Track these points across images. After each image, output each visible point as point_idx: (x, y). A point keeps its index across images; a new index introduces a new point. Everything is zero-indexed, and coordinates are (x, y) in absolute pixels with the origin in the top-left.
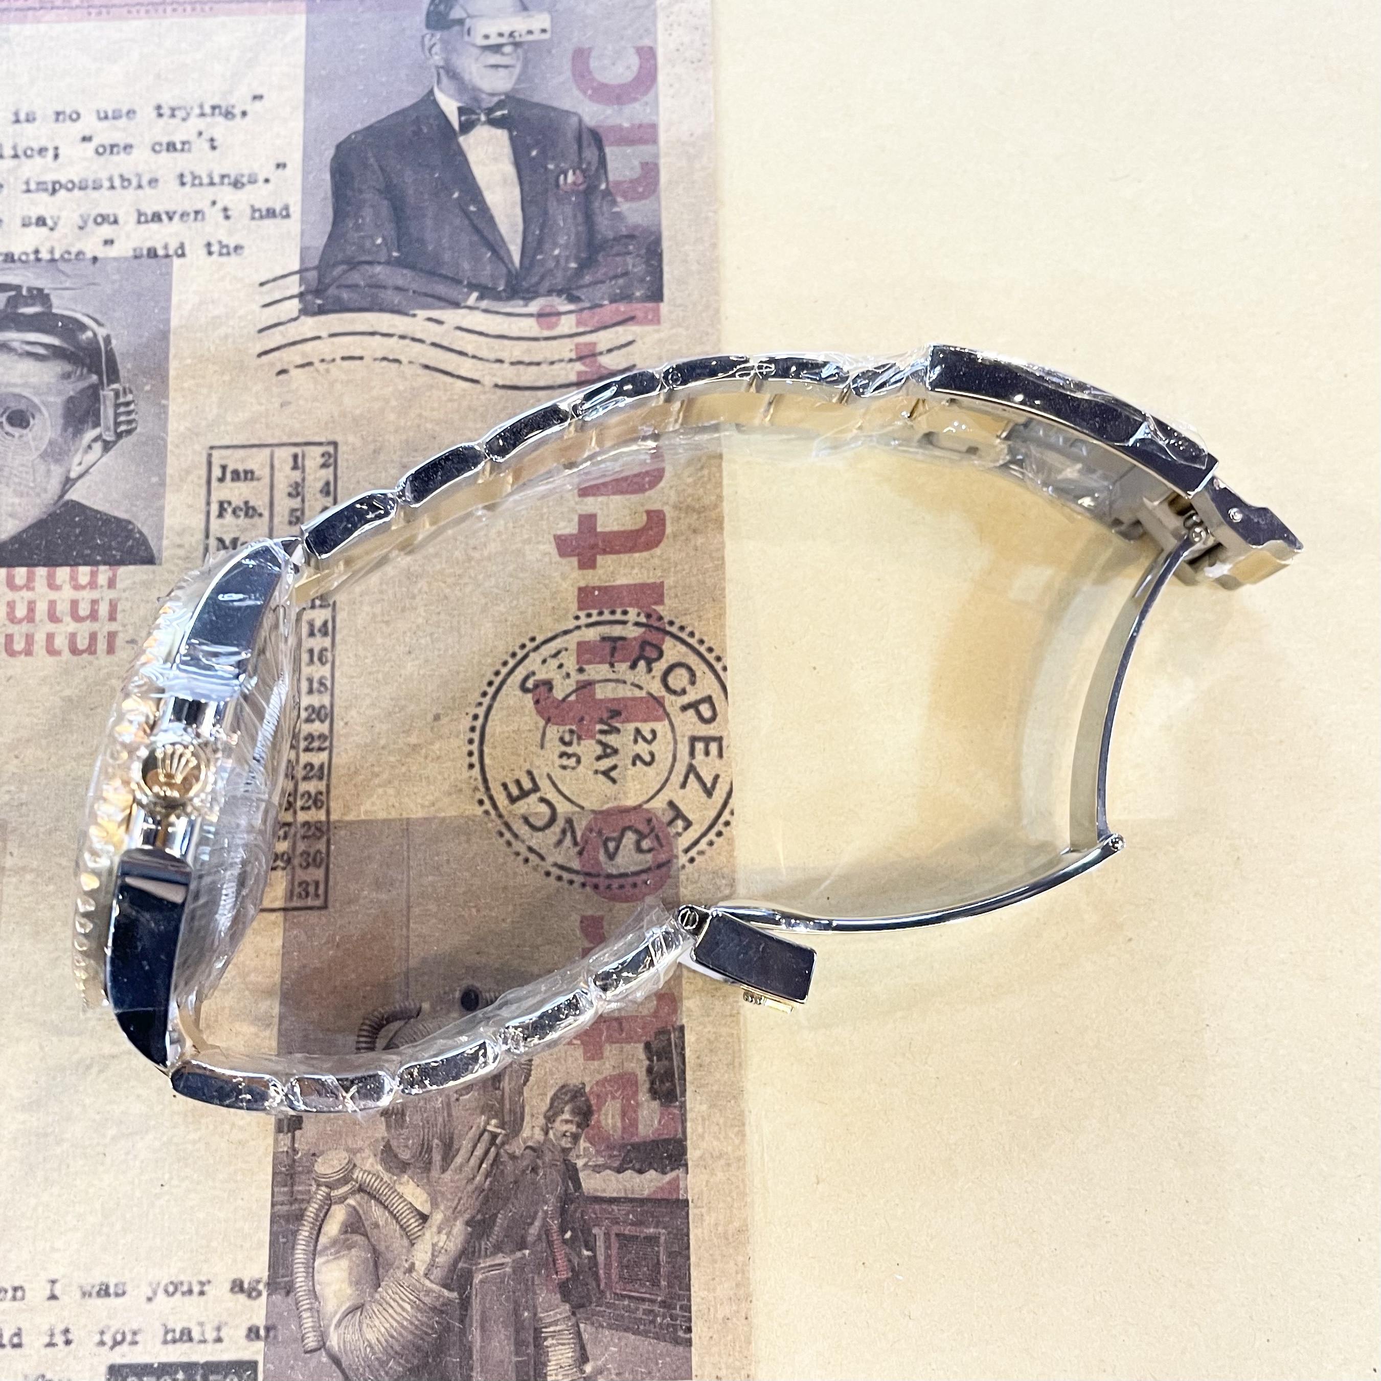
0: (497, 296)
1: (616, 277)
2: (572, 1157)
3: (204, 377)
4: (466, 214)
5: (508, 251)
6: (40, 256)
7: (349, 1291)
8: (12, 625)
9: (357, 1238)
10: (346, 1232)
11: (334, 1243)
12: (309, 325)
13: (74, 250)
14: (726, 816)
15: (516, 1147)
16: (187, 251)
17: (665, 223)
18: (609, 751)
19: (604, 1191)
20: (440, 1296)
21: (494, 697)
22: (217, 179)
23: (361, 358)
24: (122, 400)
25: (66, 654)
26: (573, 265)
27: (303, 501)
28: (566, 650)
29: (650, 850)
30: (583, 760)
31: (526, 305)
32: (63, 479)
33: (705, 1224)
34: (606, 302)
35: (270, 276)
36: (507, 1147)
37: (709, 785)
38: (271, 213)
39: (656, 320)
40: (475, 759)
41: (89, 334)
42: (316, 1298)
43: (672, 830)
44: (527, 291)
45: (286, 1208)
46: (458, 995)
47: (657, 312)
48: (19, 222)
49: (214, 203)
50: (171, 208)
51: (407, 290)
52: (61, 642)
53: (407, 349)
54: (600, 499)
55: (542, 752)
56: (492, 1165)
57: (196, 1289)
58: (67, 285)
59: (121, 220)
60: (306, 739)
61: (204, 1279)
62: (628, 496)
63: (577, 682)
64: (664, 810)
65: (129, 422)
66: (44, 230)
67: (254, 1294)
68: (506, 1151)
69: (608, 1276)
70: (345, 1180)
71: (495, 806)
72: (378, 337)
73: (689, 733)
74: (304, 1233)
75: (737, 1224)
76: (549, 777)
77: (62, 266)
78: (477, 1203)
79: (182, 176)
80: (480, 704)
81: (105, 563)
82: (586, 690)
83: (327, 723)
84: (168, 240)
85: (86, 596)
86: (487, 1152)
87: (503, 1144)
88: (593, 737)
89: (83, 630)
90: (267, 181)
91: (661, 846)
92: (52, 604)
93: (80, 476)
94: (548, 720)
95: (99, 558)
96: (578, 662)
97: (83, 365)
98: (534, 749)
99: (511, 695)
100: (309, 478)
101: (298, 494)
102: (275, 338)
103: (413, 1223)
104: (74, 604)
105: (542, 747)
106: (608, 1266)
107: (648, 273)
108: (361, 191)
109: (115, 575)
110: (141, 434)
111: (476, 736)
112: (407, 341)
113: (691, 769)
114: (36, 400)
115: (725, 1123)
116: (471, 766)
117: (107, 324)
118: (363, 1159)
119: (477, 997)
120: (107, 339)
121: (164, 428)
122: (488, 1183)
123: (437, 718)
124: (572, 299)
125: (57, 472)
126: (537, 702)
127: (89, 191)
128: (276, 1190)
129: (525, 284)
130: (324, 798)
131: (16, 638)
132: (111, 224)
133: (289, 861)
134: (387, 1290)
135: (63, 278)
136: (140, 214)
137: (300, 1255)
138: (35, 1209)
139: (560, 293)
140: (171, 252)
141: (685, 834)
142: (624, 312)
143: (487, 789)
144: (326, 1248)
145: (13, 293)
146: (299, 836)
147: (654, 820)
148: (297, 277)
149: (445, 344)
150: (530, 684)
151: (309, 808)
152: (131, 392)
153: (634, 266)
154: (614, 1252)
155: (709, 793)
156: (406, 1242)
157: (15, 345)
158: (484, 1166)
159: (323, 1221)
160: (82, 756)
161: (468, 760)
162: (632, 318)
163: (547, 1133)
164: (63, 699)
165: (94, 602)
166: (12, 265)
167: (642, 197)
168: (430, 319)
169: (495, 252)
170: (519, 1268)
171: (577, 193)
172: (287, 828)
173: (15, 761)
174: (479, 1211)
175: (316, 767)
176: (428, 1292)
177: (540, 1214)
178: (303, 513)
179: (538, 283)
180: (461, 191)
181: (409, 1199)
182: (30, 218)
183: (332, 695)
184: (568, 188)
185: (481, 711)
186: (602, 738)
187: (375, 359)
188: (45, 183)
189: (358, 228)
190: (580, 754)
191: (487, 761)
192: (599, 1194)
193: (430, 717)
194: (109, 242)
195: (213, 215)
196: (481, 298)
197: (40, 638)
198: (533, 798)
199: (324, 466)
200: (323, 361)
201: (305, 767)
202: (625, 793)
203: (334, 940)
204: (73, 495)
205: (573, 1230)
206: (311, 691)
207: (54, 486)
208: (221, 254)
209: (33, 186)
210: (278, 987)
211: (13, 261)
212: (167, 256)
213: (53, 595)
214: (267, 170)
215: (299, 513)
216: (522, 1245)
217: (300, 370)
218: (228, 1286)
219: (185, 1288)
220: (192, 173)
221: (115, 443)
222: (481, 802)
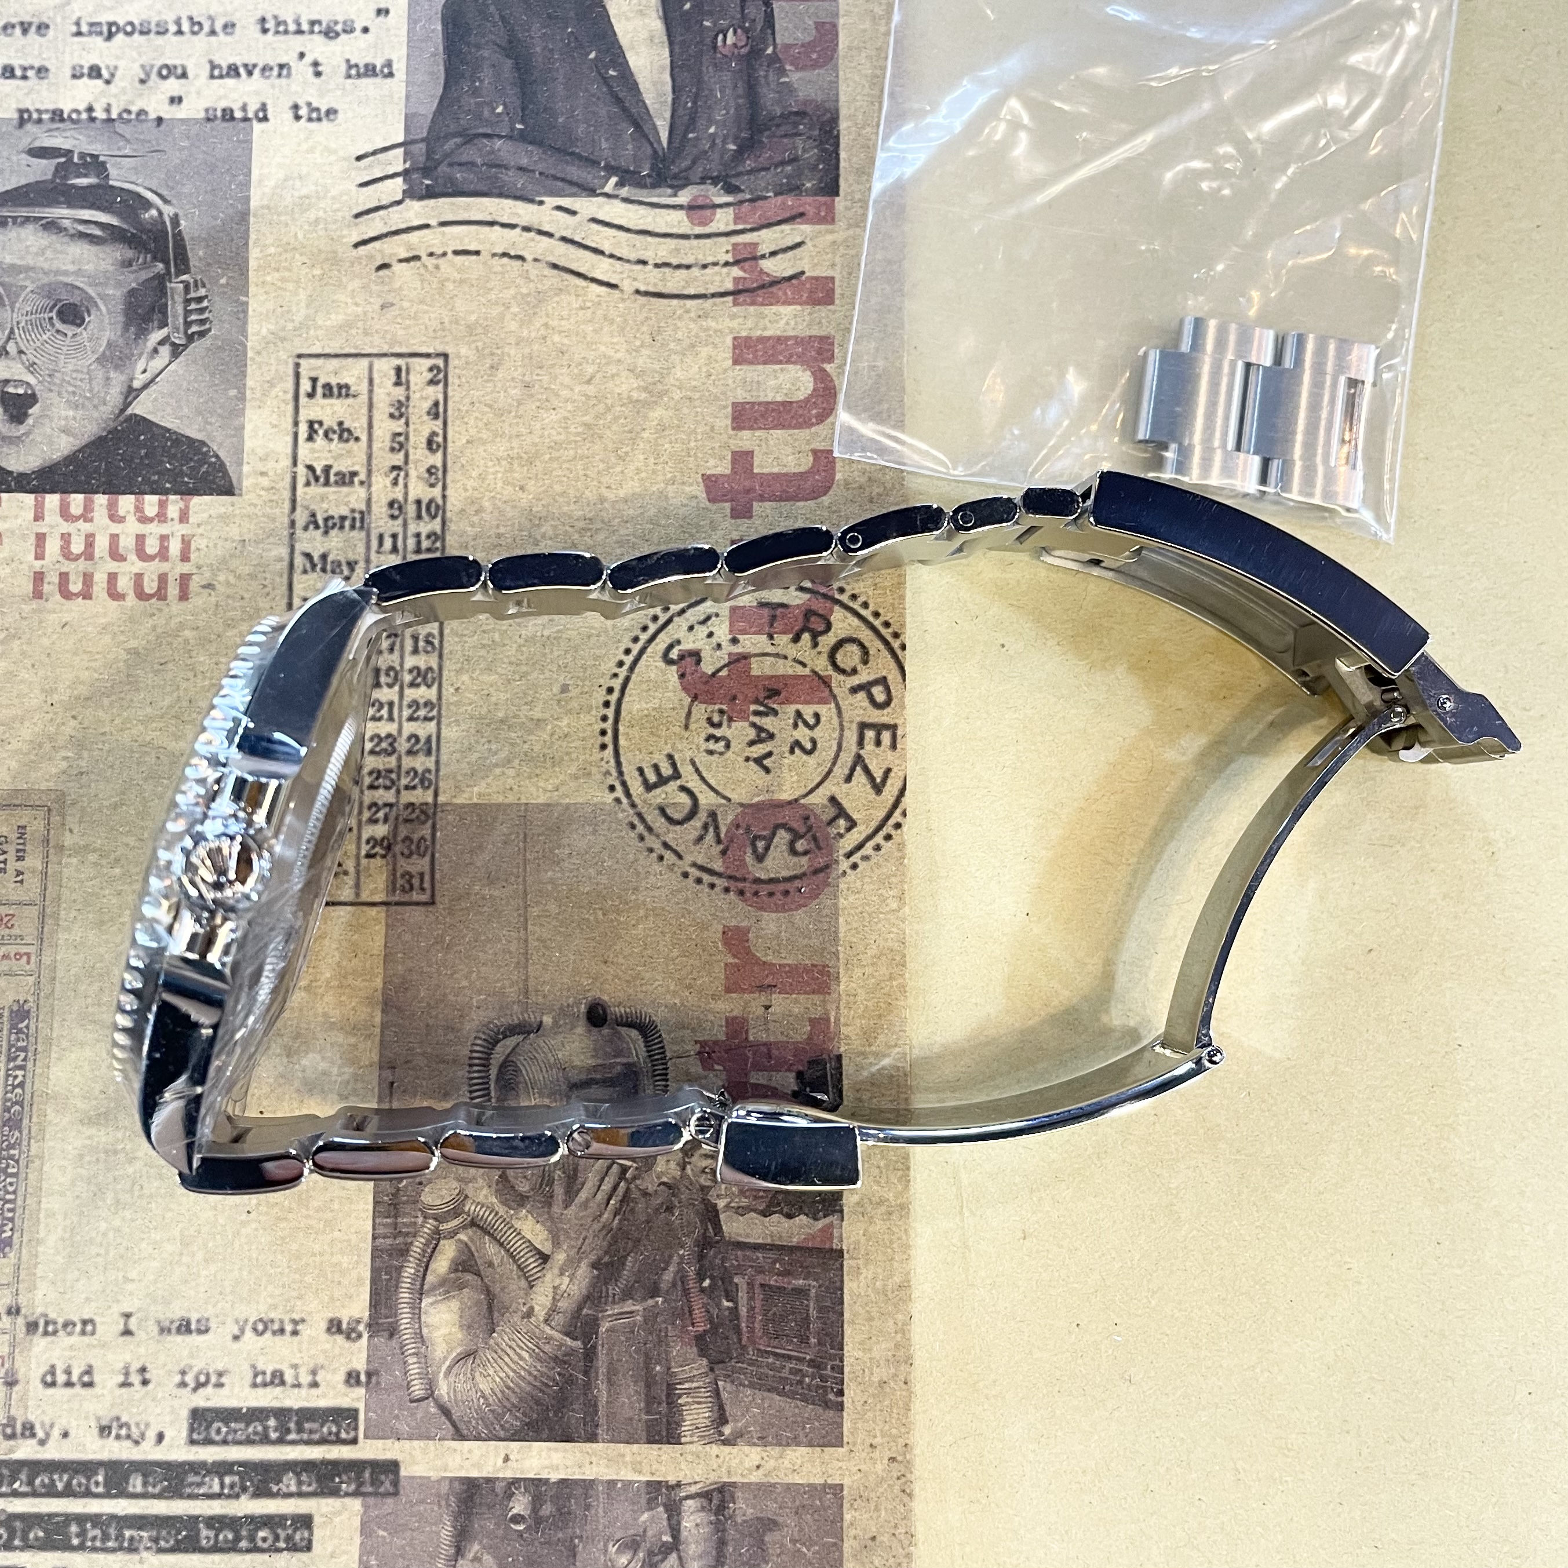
0: (640, 184)
1: (783, 163)
2: (712, 1197)
3: (290, 270)
4: (606, 80)
5: (655, 128)
6: (94, 114)
7: (460, 1336)
8: (67, 562)
9: (469, 1277)
10: (456, 1271)
11: (443, 1282)
12: (415, 211)
13: (134, 109)
14: (897, 816)
15: (649, 1183)
16: (269, 116)
17: (843, 98)
18: (763, 735)
19: (748, 1236)
20: (562, 1345)
21: (632, 669)
22: (305, 27)
23: (477, 253)
24: (193, 295)
25: (131, 600)
26: (733, 147)
27: (407, 424)
28: (717, 615)
29: (806, 853)
30: (732, 744)
31: (675, 195)
32: (124, 390)
33: (862, 1277)
34: (771, 194)
35: (370, 149)
36: (638, 1182)
37: (878, 780)
38: (370, 71)
39: (828, 218)
40: (608, 739)
41: (154, 212)
42: (423, 1342)
43: (833, 831)
44: (675, 177)
45: (389, 1241)
46: (583, 1008)
47: (831, 209)
48: (68, 73)
49: (302, 55)
50: (251, 60)
51: (533, 171)
52: (124, 584)
53: (532, 244)
54: (758, 433)
55: (686, 734)
56: (622, 1201)
57: (289, 1328)
58: (127, 152)
59: (190, 74)
60: (410, 706)
61: (297, 1317)
62: (791, 432)
63: (730, 654)
64: (824, 806)
65: (202, 322)
66: (99, 83)
67: (354, 1335)
68: (637, 1186)
69: (751, 1330)
70: (456, 1212)
71: (628, 795)
72: (497, 228)
73: (858, 719)
74: (409, 1270)
75: (897, 1279)
76: (693, 763)
77: (120, 127)
78: (605, 1243)
79: (263, 20)
80: (615, 675)
81: (176, 493)
82: (740, 665)
83: (435, 687)
84: (246, 99)
85: (154, 530)
86: (615, 1188)
87: (634, 1178)
88: (746, 719)
89: (151, 571)
90: (366, 30)
91: (819, 848)
92: (114, 538)
93: (146, 386)
94: (695, 698)
95: (168, 485)
96: (731, 631)
97: (148, 251)
98: (677, 730)
99: (652, 664)
100: (415, 397)
101: (401, 416)
102: (375, 225)
103: (532, 1263)
104: (140, 539)
105: (686, 727)
106: (751, 1318)
107: (820, 160)
108: (478, 47)
109: (187, 507)
110: (216, 337)
111: (610, 712)
112: (532, 234)
113: (859, 760)
114: (91, 291)
115: (887, 1166)
116: (603, 747)
117: (174, 201)
118: (476, 1189)
119: (604, 1011)
120: (175, 220)
121: (244, 332)
122: (616, 1221)
123: (565, 689)
124: (730, 189)
125: (118, 379)
126: (682, 676)
127: (152, 36)
128: (378, 1221)
129: (674, 169)
130: (432, 777)
131: (72, 578)
132: (178, 77)
133: (389, 848)
134: (503, 1337)
135: (121, 144)
136: (213, 66)
137: (404, 1296)
138: (104, 1235)
139: (715, 181)
140: (250, 115)
141: (848, 836)
142: (792, 207)
143: (621, 773)
144: (434, 1288)
145: (63, 160)
146: (401, 819)
147: (812, 819)
148: (401, 150)
149: (577, 239)
150: (674, 654)
151: (414, 788)
152: (204, 286)
153: (804, 150)
154: (758, 1304)
155: (878, 789)
156: (523, 1283)
157: (66, 223)
158: (612, 1202)
159: (431, 1257)
160: (150, 719)
161: (600, 740)
162: (802, 215)
163: (684, 1169)
164: (128, 651)
165: (164, 538)
166: (61, 125)
167: (815, 65)
168: (559, 208)
169: (638, 126)
170: (651, 1317)
171: (740, 58)
172: (387, 809)
173: (73, 723)
174: (606, 1253)
175: (423, 740)
176: (549, 1339)
177: (675, 1258)
178: (407, 438)
179: (689, 168)
180: (599, 51)
181: (529, 1236)
182: (82, 67)
183: (441, 656)
184: (725, 51)
185: (617, 684)
186: (756, 720)
187: (494, 255)
188: (99, 24)
189: (475, 92)
190: (730, 737)
191: (622, 741)
192: (741, 1239)
193: (556, 689)
194: (176, 100)
195: (302, 70)
196: (620, 184)
197: (100, 579)
198: (673, 785)
199: (432, 382)
200: (431, 254)
201: (409, 739)
202: (780, 785)
203: (443, 941)
204: (138, 408)
205: (712, 1278)
206: (415, 651)
207: (114, 396)
208: (310, 120)
209: (85, 28)
210: (380, 992)
211: (62, 120)
212: (246, 119)
213: (116, 529)
214: (364, 17)
215: (402, 439)
216: (654, 1291)
217: (404, 264)
218: (324, 1325)
219: (276, 1327)
220: (275, 17)
221: (186, 346)
222: (612, 788)
